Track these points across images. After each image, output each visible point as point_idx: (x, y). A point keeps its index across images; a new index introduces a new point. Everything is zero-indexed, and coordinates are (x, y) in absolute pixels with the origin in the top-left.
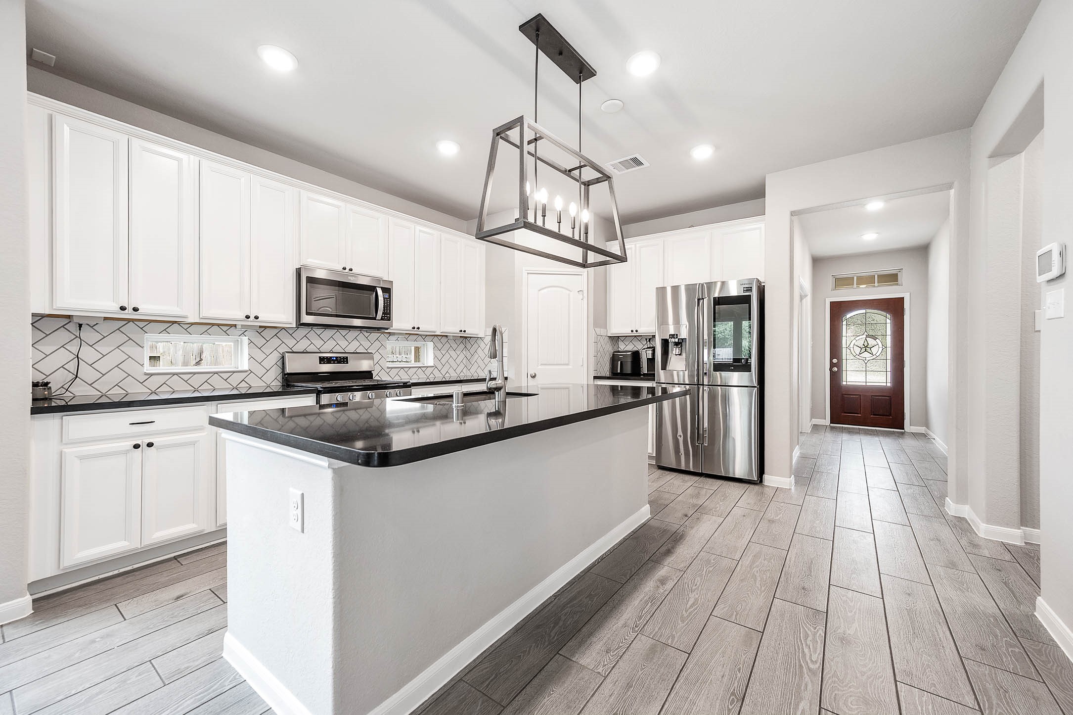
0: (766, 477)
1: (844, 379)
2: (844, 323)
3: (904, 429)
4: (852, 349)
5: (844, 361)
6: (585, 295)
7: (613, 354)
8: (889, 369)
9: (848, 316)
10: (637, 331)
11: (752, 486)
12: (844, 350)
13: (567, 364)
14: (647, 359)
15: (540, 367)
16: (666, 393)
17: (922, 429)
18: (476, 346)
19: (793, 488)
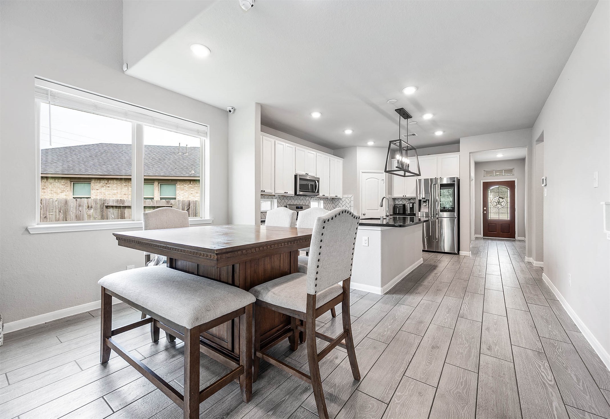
0: (460, 252)
1: (489, 217)
2: (489, 191)
3: (515, 238)
4: (492, 203)
5: (489, 209)
6: (385, 181)
7: (395, 206)
8: (509, 212)
9: (491, 188)
10: (405, 196)
11: (456, 255)
12: (489, 203)
13: (378, 210)
14: (410, 207)
15: (367, 211)
16: (420, 221)
17: (522, 238)
18: (338, 202)
19: (471, 256)
